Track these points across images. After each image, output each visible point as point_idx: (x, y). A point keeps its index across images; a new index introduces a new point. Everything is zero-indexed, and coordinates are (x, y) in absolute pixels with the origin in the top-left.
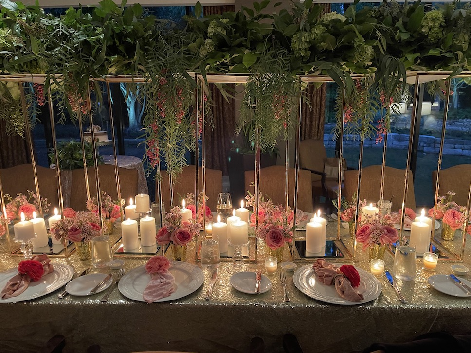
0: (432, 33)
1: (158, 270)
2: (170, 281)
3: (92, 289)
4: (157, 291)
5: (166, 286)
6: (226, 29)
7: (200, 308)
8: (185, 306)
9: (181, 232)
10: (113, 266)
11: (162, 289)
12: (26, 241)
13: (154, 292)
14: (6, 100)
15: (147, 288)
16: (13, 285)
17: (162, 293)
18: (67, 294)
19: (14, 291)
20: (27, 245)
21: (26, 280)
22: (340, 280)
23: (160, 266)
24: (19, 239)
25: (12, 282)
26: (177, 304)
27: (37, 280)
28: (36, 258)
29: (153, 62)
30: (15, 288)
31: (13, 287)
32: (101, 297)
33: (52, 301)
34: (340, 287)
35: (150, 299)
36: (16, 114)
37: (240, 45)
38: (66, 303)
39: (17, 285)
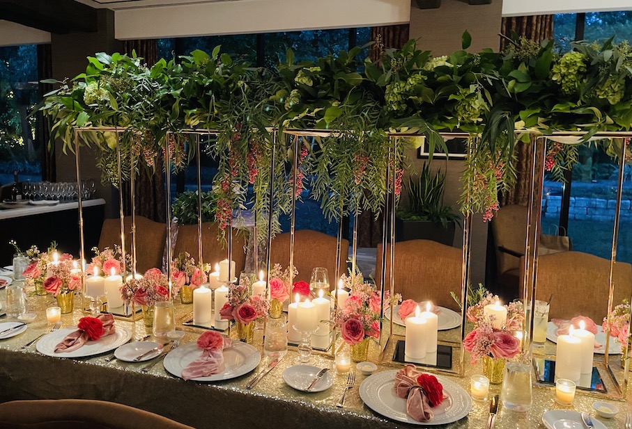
0: (567, 82)
1: (208, 346)
2: (215, 360)
3: (138, 356)
4: (199, 368)
5: (209, 365)
6: (312, 79)
7: (238, 395)
8: (222, 390)
9: (245, 308)
10: (172, 337)
11: (204, 367)
12: (95, 297)
13: (195, 369)
14: (103, 149)
15: (191, 365)
16: (69, 340)
17: (202, 372)
18: (115, 358)
19: (68, 347)
20: (95, 302)
21: (84, 337)
23: (210, 342)
24: (88, 294)
25: (69, 338)
26: (215, 386)
27: (95, 340)
28: (101, 317)
29: (229, 116)
30: (70, 344)
31: (69, 342)
32: (144, 366)
33: (100, 362)
35: (188, 376)
36: (112, 163)
37: (326, 97)
38: (110, 366)
39: (73, 342)
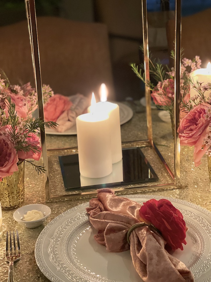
22: (140, 236)
34: (139, 255)
